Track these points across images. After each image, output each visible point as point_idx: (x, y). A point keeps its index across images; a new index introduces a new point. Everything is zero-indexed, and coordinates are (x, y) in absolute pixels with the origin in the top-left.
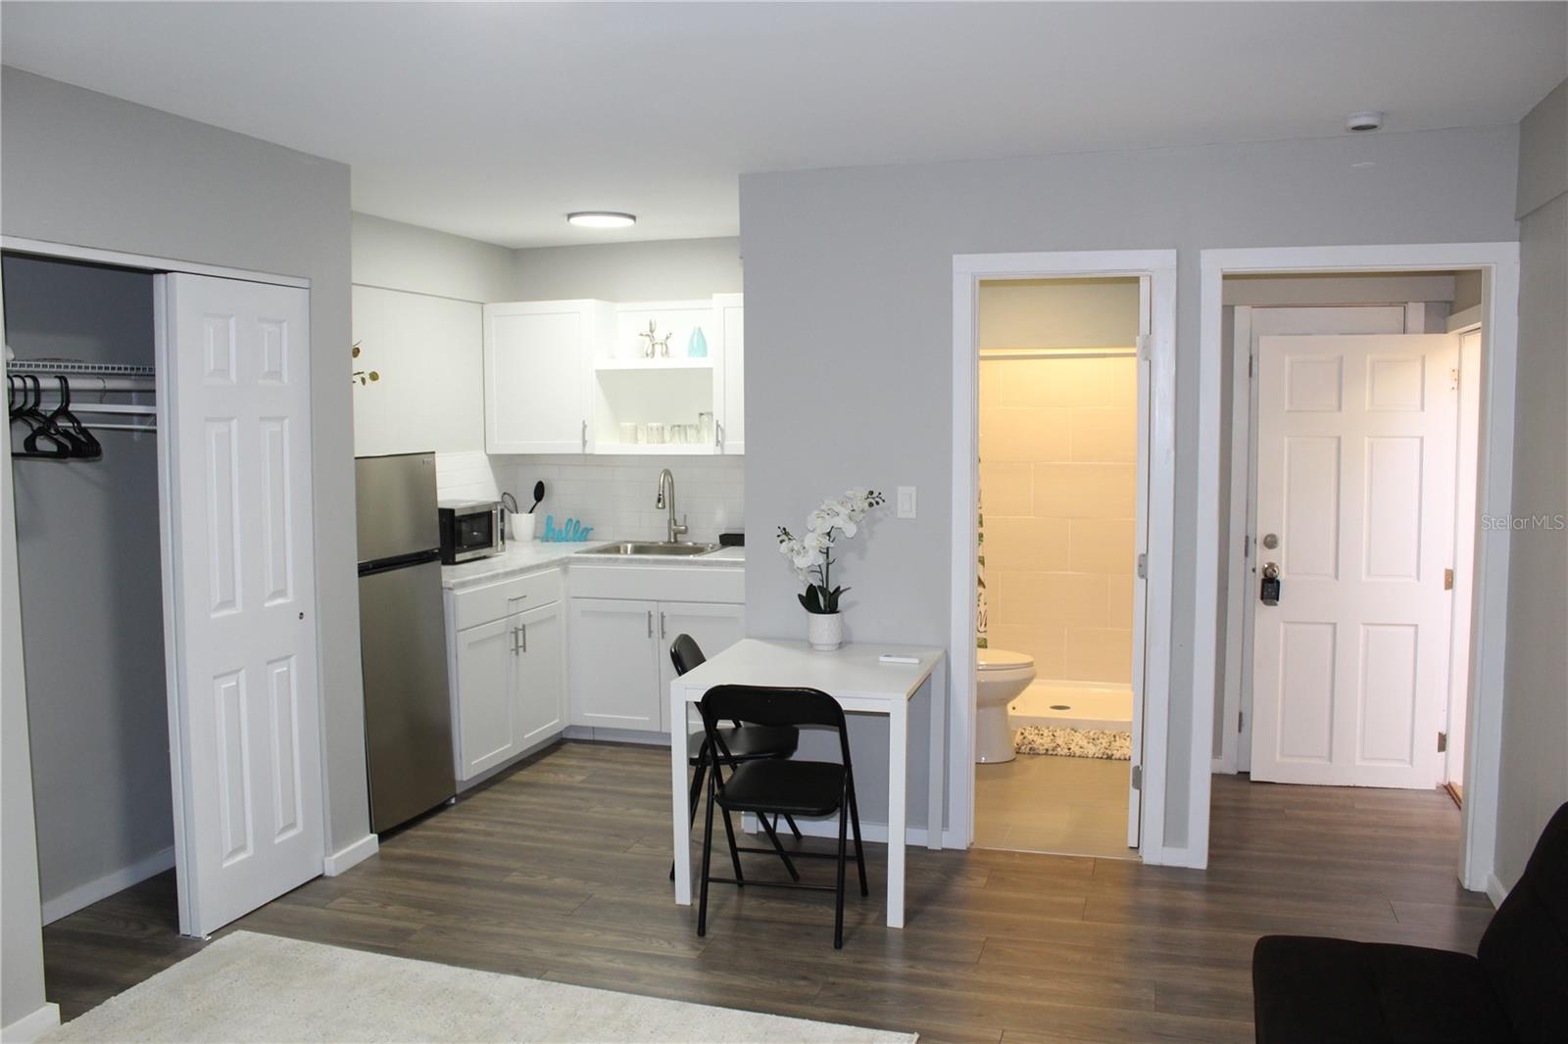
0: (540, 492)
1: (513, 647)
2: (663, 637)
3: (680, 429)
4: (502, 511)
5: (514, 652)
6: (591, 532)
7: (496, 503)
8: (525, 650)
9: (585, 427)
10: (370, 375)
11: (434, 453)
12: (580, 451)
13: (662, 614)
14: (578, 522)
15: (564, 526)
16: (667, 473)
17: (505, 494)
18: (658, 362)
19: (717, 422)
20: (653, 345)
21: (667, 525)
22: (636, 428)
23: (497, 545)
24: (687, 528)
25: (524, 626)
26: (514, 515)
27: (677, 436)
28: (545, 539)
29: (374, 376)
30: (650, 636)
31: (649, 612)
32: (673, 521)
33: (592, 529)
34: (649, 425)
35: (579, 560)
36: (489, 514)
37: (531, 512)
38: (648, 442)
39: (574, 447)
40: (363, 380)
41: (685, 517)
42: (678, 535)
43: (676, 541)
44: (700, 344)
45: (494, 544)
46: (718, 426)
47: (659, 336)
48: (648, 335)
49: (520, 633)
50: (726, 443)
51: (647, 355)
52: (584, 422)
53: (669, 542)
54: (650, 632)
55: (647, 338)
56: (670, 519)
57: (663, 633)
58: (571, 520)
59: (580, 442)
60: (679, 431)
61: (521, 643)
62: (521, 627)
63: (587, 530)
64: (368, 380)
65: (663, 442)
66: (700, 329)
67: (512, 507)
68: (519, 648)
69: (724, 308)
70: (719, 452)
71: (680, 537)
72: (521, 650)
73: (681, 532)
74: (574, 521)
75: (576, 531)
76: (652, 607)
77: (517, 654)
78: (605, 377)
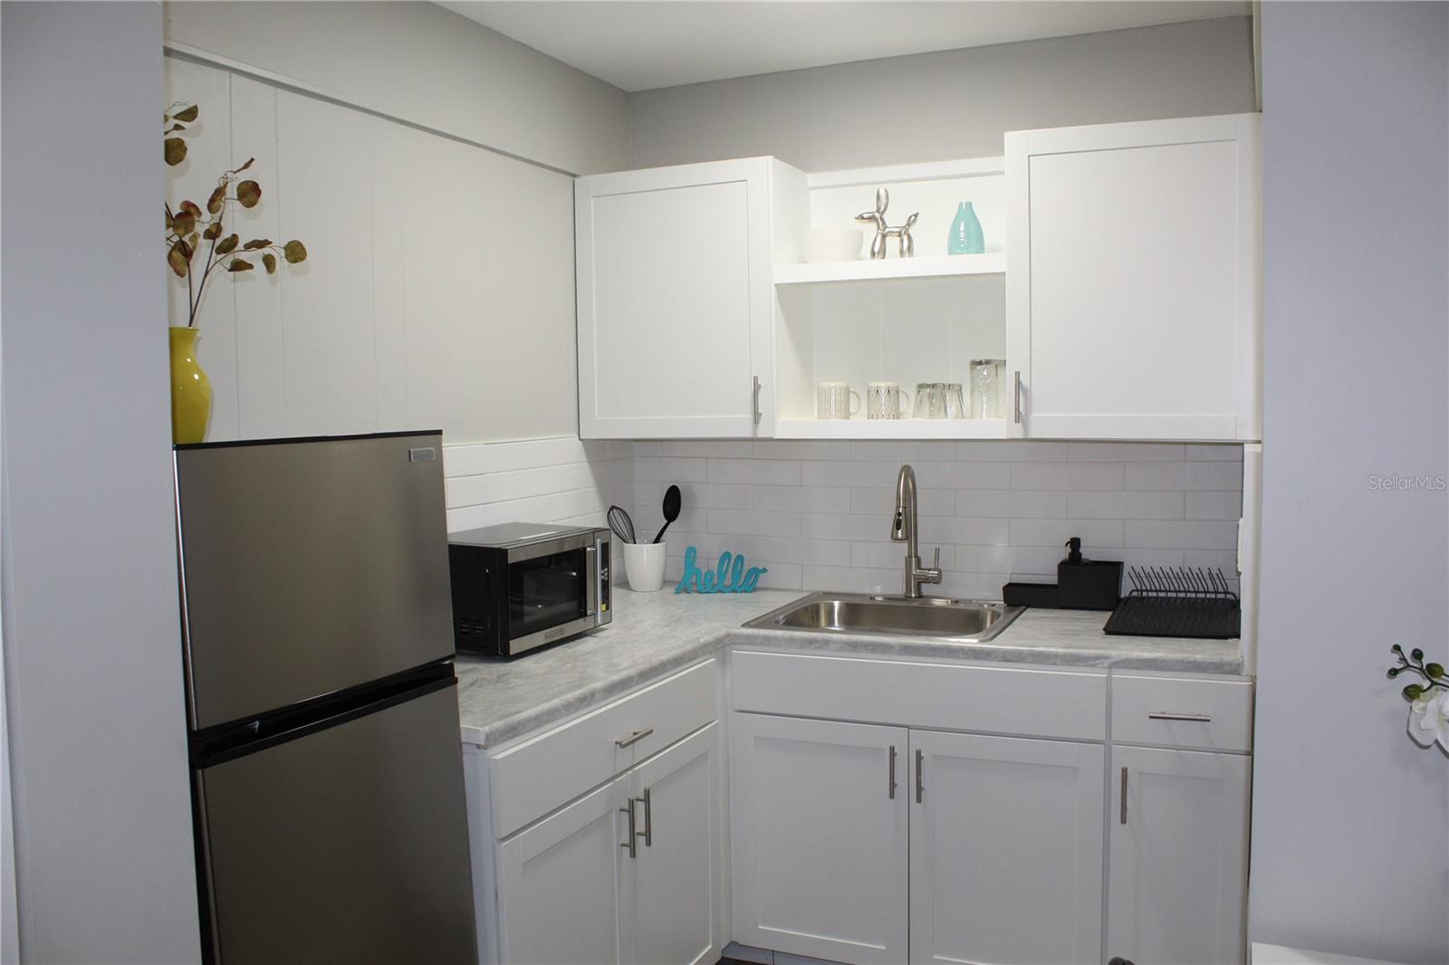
0: (672, 503)
1: (626, 839)
2: (919, 800)
3: (934, 393)
4: (605, 547)
5: (627, 850)
6: (761, 575)
7: (596, 531)
8: (649, 843)
9: (757, 388)
10: (286, 248)
11: (439, 432)
12: (748, 434)
13: (918, 753)
14: (740, 558)
15: (714, 568)
16: (907, 472)
17: (613, 508)
18: (894, 266)
19: (1018, 374)
20: (884, 236)
21: (903, 565)
22: (848, 392)
23: (595, 614)
24: (940, 571)
25: (647, 793)
26: (629, 547)
27: (926, 404)
28: (683, 588)
29: (295, 252)
30: (892, 796)
31: (892, 749)
32: (914, 558)
33: (765, 570)
34: (874, 384)
35: (751, 641)
36: (581, 553)
37: (657, 541)
38: (870, 416)
39: (738, 426)
40: (269, 262)
41: (937, 550)
42: (923, 585)
43: (920, 596)
44: (968, 234)
45: (589, 612)
46: (1018, 384)
47: (894, 219)
48: (872, 218)
49: (640, 807)
50: (1034, 415)
51: (873, 254)
52: (756, 379)
53: (907, 598)
54: (893, 785)
55: (873, 225)
56: (910, 556)
57: (919, 789)
58: (727, 555)
59: (749, 416)
60: (931, 397)
61: (641, 827)
62: (642, 796)
63: (756, 572)
64: (281, 262)
65: (897, 416)
66: (969, 205)
67: (625, 530)
68: (638, 835)
69: (1029, 156)
70: (1018, 432)
71: (926, 589)
72: (641, 841)
73: (928, 580)
74: (734, 557)
75: (737, 574)
76: (896, 738)
77: (633, 854)
78: (794, 297)
